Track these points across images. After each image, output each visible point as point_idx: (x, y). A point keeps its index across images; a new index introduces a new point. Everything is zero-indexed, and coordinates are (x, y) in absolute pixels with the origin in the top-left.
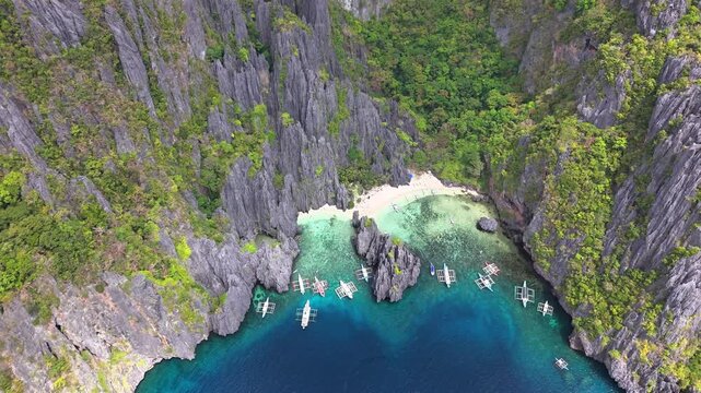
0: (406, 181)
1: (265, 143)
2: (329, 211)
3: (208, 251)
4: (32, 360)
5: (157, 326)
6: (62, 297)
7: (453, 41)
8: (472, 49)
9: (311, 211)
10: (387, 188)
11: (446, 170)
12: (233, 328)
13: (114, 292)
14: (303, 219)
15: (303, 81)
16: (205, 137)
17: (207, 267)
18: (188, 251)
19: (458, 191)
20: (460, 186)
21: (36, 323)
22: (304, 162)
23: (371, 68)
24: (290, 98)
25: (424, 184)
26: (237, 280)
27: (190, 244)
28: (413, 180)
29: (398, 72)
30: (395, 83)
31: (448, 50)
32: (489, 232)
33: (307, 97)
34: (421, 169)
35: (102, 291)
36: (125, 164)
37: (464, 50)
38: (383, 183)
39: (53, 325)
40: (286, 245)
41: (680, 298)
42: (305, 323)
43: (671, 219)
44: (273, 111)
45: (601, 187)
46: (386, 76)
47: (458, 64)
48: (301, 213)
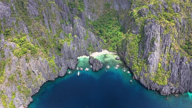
0: (101, 51)
1: (71, 40)
2: (84, 57)
3: (59, 58)
4: (24, 70)
5: (47, 71)
6: (31, 59)
7: (111, 25)
8: (115, 26)
9: (80, 57)
10: (97, 52)
11: (110, 49)
12: (63, 75)
13: (40, 61)
14: (78, 58)
15: (79, 28)
16: (59, 38)
17: (58, 62)
18: (54, 58)
19: (112, 53)
20: (112, 52)
21: (26, 62)
22: (79, 45)
23: (94, 31)
24: (76, 32)
25: (105, 52)
26: (64, 65)
27: (55, 56)
28: (103, 51)
29: (100, 31)
30: (99, 33)
31: (110, 27)
32: (118, 60)
33: (80, 32)
34: (104, 49)
35: (38, 60)
36: (44, 39)
37: (114, 27)
38: (96, 51)
39: (29, 64)
41: (150, 62)
43: (148, 48)
44: (73, 35)
45: (137, 45)
46: (98, 32)
47: (113, 29)
48: (78, 57)
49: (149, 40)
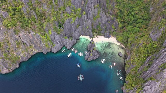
0: (108, 37)
1: (77, 17)
2: (87, 37)
3: (55, 35)
4: (13, 40)
5: (40, 45)
6: (21, 32)
7: (138, 7)
8: (142, 11)
9: (84, 36)
10: (103, 37)
11: (119, 38)
13: (32, 35)
16: (65, 12)
17: (54, 38)
18: (51, 33)
19: (119, 44)
21: (15, 34)
22: (85, 24)
23: (115, 8)
24: (87, 9)
25: (113, 40)
26: (59, 43)
27: (52, 32)
28: (110, 38)
29: (121, 11)
30: (119, 14)
31: (136, 9)
33: (90, 10)
34: (113, 36)
35: (30, 33)
36: (44, 11)
37: (140, 10)
39: (18, 36)
40: (73, 40)
41: (146, 89)
42: (69, 56)
43: (153, 70)
44: (82, 11)
45: (144, 55)
46: (117, 11)
47: (137, 14)
48: (81, 35)
49: (160, 62)
